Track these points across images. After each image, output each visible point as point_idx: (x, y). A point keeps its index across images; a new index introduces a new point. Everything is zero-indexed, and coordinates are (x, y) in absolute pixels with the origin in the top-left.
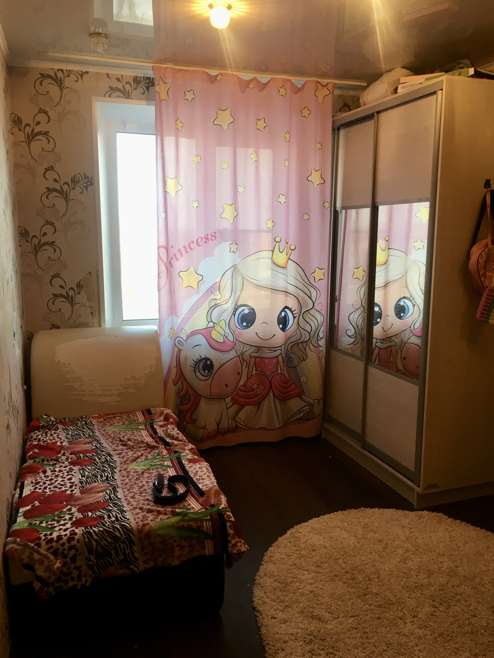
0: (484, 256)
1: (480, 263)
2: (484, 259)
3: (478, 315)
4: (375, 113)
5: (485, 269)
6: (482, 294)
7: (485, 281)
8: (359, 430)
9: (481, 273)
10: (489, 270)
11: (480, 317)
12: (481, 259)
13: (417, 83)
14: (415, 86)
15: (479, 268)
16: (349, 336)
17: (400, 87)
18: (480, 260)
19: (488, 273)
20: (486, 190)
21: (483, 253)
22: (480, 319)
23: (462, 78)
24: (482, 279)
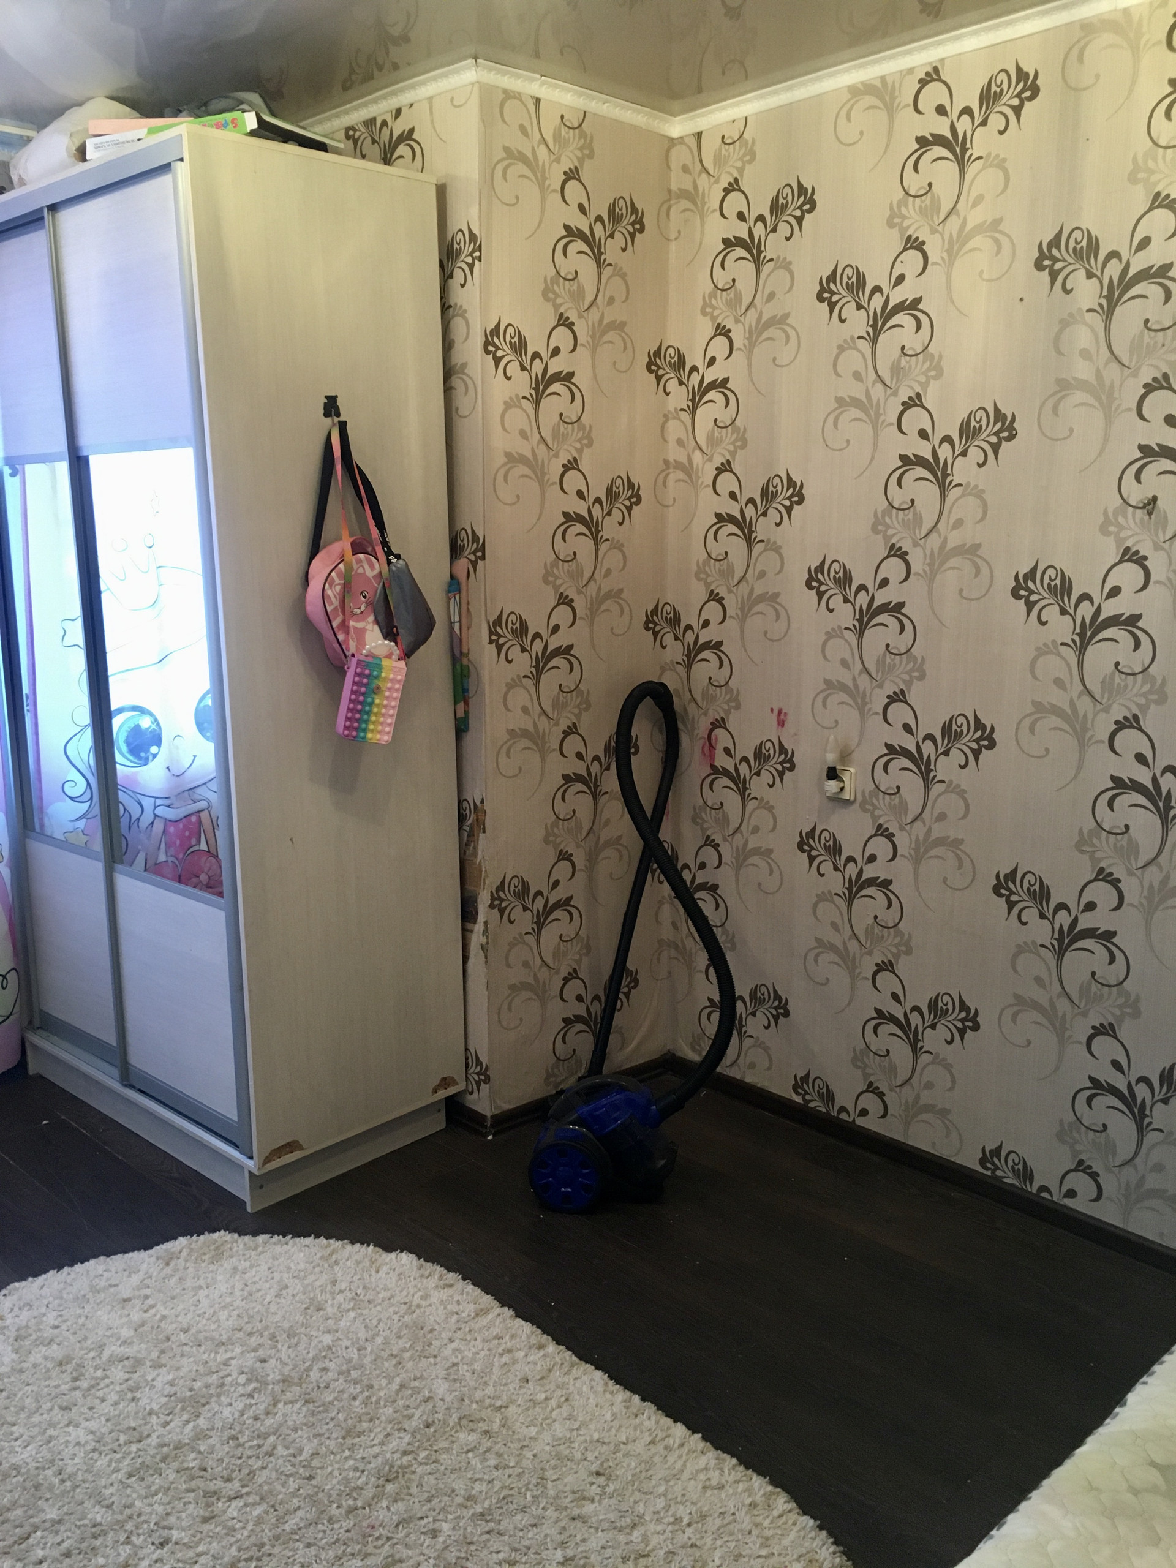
0: (337, 581)
1: (329, 597)
2: (338, 588)
3: (341, 722)
4: (46, 210)
5: (344, 613)
6: (345, 673)
7: (347, 641)
8: (112, 1039)
9: (335, 624)
10: (353, 614)
11: (346, 728)
12: (330, 586)
13: (129, 139)
14: (126, 145)
15: (329, 610)
16: (71, 798)
17: (90, 144)
18: (329, 592)
19: (352, 623)
20: (329, 420)
21: (333, 574)
22: (346, 732)
23: (230, 136)
24: (341, 637)
